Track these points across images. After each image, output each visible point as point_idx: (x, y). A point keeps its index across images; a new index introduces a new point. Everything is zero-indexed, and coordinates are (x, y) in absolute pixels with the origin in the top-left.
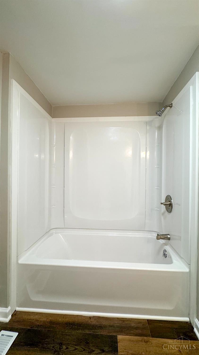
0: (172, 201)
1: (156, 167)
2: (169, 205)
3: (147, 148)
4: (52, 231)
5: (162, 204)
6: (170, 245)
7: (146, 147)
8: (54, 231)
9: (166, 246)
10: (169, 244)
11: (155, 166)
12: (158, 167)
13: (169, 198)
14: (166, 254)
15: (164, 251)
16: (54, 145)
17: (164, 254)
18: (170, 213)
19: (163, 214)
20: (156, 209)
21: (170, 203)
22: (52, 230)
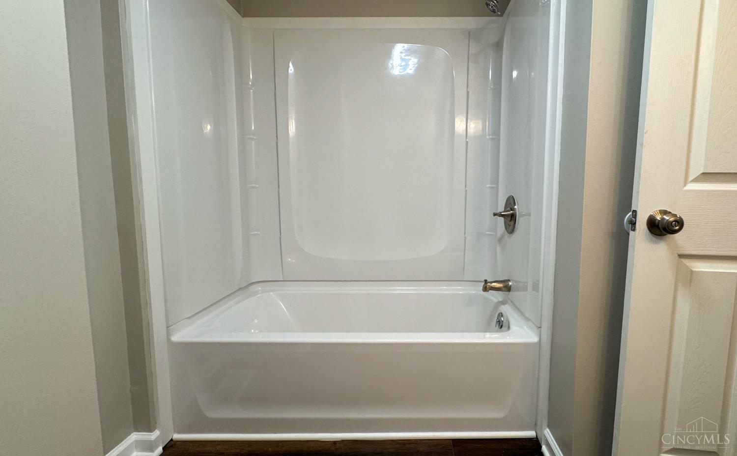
0: (516, 207)
1: (490, 138)
2: (510, 217)
3: (470, 93)
4: (253, 288)
5: (496, 216)
6: (512, 302)
7: (468, 93)
8: (259, 287)
9: (503, 306)
10: (509, 301)
11: (488, 137)
12: (492, 139)
13: (511, 202)
14: (502, 321)
15: (499, 315)
16: (250, 86)
17: (499, 321)
18: (511, 235)
19: (500, 240)
20: (487, 233)
21: (512, 212)
22: (254, 286)
